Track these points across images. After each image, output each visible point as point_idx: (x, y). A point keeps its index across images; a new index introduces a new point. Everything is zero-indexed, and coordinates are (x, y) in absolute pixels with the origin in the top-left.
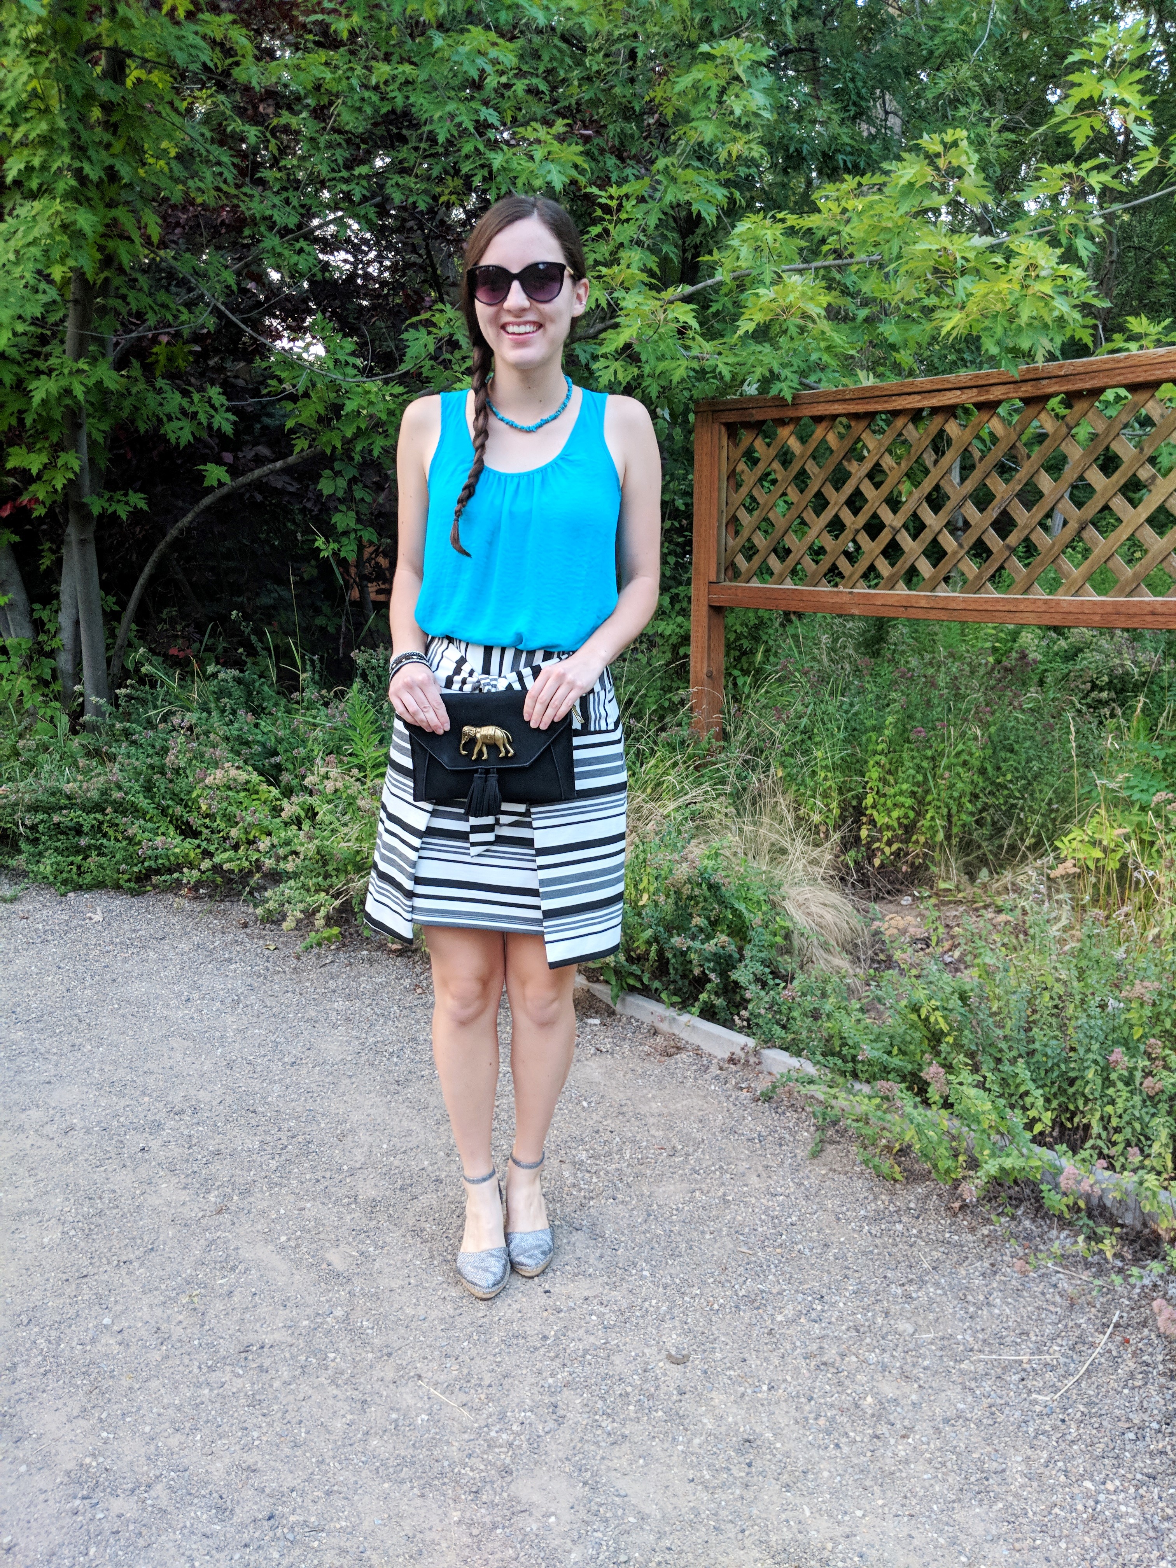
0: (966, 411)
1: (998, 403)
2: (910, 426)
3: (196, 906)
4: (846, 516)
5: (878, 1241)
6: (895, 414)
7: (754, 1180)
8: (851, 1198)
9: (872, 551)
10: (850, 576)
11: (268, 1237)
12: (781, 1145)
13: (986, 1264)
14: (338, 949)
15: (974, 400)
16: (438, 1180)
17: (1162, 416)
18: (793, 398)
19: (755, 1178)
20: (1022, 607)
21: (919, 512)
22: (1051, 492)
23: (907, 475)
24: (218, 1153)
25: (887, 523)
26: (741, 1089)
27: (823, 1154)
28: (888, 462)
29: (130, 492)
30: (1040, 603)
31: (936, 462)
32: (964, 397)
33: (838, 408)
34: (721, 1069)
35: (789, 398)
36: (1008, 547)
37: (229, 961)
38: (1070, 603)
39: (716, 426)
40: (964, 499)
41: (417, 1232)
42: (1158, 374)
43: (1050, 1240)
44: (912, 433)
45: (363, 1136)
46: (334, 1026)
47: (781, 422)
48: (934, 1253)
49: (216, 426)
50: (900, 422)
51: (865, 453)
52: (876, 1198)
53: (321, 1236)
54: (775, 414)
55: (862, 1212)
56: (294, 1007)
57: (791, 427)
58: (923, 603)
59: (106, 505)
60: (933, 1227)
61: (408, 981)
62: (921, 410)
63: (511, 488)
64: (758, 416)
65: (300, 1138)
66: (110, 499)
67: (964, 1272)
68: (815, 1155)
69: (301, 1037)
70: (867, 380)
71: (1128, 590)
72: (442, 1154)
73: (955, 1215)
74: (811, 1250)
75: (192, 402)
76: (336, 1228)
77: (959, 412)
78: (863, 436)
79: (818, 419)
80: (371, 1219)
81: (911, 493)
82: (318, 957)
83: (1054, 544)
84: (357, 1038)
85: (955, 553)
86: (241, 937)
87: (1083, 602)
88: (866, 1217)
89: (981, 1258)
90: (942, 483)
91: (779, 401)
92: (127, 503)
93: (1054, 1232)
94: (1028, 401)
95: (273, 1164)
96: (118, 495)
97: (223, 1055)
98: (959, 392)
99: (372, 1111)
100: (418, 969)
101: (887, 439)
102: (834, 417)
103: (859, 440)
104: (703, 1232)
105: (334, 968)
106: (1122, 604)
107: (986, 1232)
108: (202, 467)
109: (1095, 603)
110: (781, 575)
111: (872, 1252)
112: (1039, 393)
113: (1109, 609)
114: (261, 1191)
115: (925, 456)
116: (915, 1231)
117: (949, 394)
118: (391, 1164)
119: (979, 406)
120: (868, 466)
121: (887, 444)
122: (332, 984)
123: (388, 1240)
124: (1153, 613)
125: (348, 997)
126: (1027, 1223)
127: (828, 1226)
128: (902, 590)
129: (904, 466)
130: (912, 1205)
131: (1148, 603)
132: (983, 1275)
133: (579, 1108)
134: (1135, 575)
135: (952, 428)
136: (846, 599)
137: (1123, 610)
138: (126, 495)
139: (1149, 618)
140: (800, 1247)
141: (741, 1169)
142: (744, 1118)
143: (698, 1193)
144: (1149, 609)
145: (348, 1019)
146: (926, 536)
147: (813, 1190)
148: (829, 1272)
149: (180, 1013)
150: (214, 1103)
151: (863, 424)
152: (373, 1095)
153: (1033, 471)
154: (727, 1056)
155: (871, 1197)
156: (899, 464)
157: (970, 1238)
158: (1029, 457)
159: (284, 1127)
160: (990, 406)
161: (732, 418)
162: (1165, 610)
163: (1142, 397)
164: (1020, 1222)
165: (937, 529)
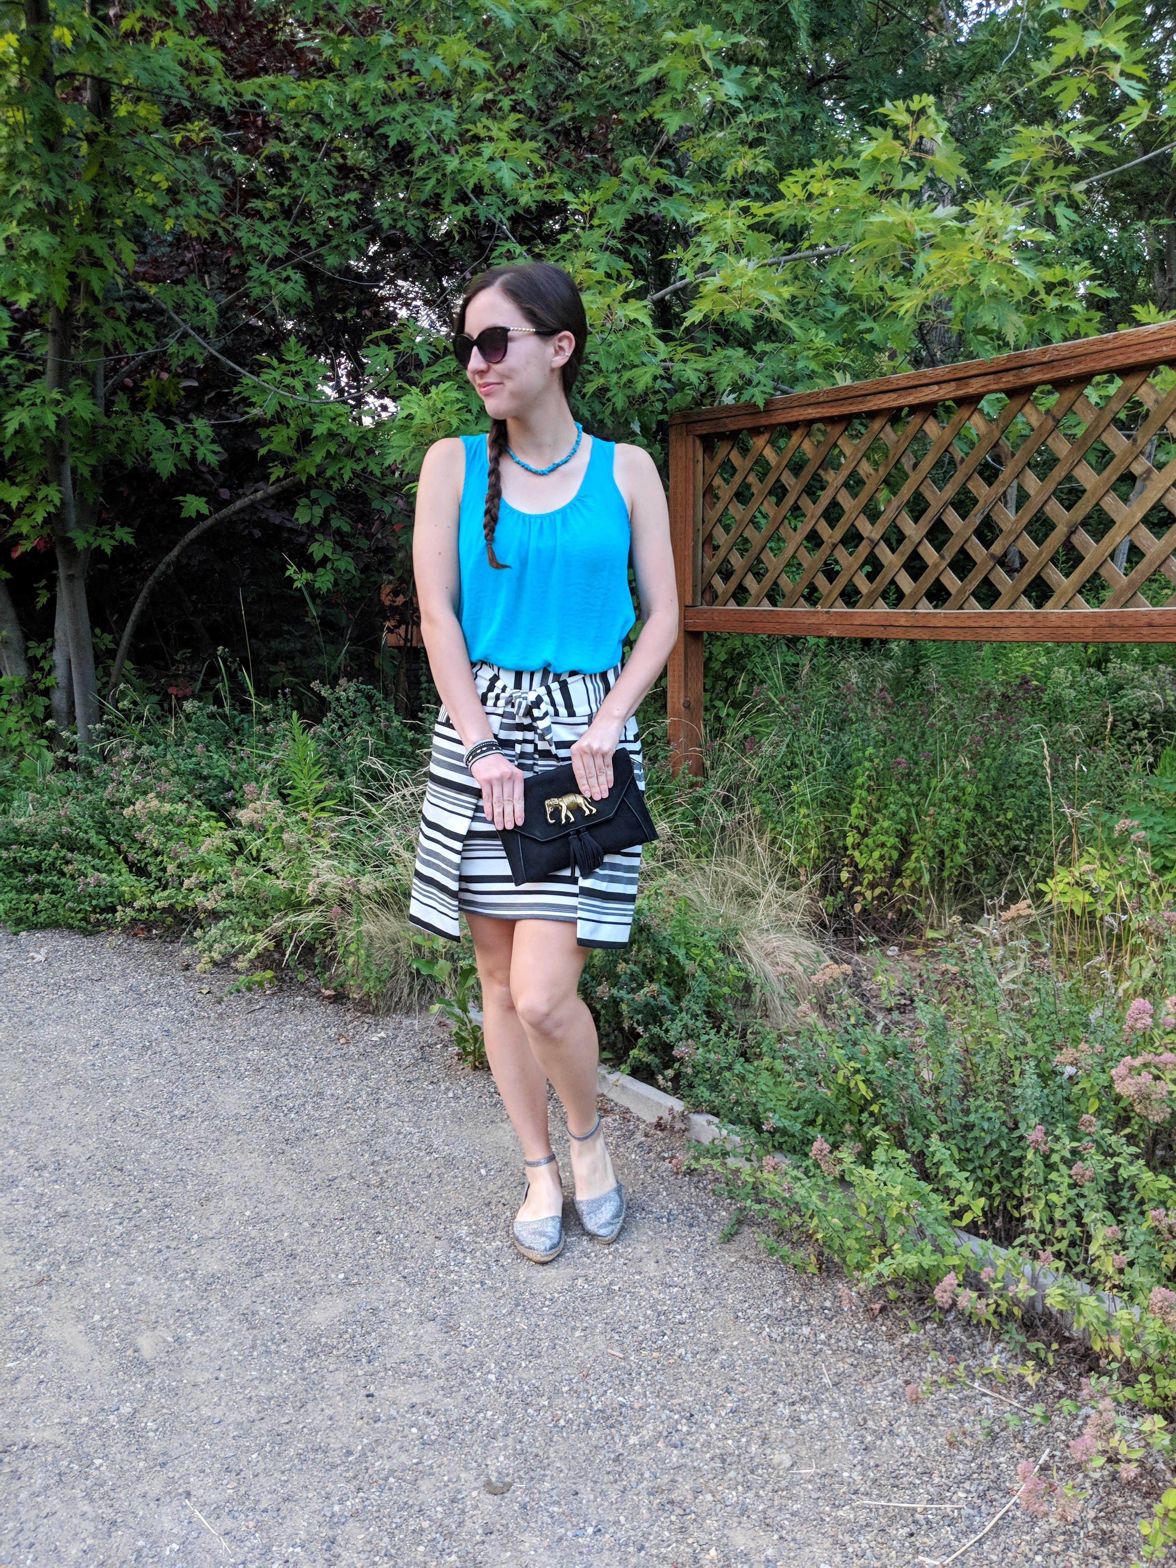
0: (948, 410)
1: (979, 397)
2: (888, 428)
3: (144, 947)
4: (824, 529)
5: (777, 1347)
6: (872, 415)
7: (650, 1268)
8: (757, 1292)
9: (851, 566)
10: (828, 595)
11: (81, 1316)
12: (691, 1226)
13: (899, 1382)
14: (273, 994)
15: (952, 395)
16: (293, 1256)
17: (1157, 402)
18: (766, 404)
19: (653, 1265)
20: (1007, 622)
21: (898, 522)
22: (1036, 495)
23: (886, 482)
24: (65, 1215)
25: (865, 534)
26: (664, 1159)
27: (737, 1238)
28: (865, 468)
29: (117, 526)
30: (1027, 617)
31: (915, 466)
32: (942, 392)
33: (812, 413)
34: (646, 1135)
35: (761, 404)
36: (992, 556)
37: (155, 1005)
38: (1059, 616)
39: (691, 437)
40: (945, 506)
41: (247, 1317)
42: (1151, 354)
43: (982, 1353)
44: (890, 435)
45: (229, 1202)
46: (241, 1077)
47: (756, 431)
48: (840, 1364)
49: (200, 458)
50: (877, 425)
51: (843, 460)
52: (786, 1294)
53: (141, 1317)
54: (747, 422)
55: (766, 1310)
56: (205, 1055)
57: (766, 436)
58: (902, 622)
59: (91, 539)
60: (846, 1332)
61: (335, 1030)
62: (900, 409)
63: (535, 528)
64: (732, 425)
65: (159, 1202)
66: (96, 534)
67: (870, 1390)
68: (729, 1238)
69: (201, 1089)
70: (844, 380)
71: (1123, 600)
72: (306, 1224)
73: (874, 1319)
74: (695, 1355)
75: (176, 435)
76: (160, 1307)
77: (940, 411)
78: (840, 442)
79: (793, 426)
80: (202, 1298)
81: (889, 501)
82: (250, 1002)
83: (1041, 553)
84: (261, 1091)
85: (936, 565)
86: (180, 980)
87: (1072, 616)
88: (768, 1317)
89: (895, 1374)
90: (922, 489)
91: (751, 409)
92: (112, 537)
93: (988, 1344)
94: (1011, 393)
95: (119, 1229)
96: (105, 530)
97: (111, 1106)
98: (936, 388)
99: (248, 1173)
100: (348, 1018)
101: (862, 444)
102: (810, 423)
103: (835, 445)
104: (574, 1329)
105: (260, 1016)
106: (1115, 615)
107: (907, 1341)
108: (181, 498)
109: (1086, 615)
110: (758, 596)
111: (766, 1361)
112: (1020, 383)
113: (1103, 622)
114: (95, 1261)
115: (903, 460)
116: (823, 1337)
117: (926, 390)
118: (248, 1234)
119: (961, 402)
120: (845, 473)
121: (864, 449)
122: (253, 1032)
123: (213, 1323)
124: (1150, 625)
125: (266, 1047)
126: (957, 1332)
127: (724, 1327)
128: (882, 608)
129: (882, 472)
130: (828, 1304)
131: (1144, 614)
132: (893, 1394)
133: (475, 1177)
134: (1131, 583)
135: (932, 428)
136: (823, 619)
137: (1116, 621)
138: (112, 529)
139: (1145, 631)
140: (682, 1351)
141: (639, 1253)
142: (658, 1193)
143: (580, 1281)
144: (1145, 620)
145: (258, 1070)
146: (906, 549)
147: (714, 1282)
148: (709, 1384)
149: (83, 1060)
150: (83, 1159)
151: (838, 429)
152: (255, 1154)
153: (1018, 470)
154: (654, 1120)
155: (781, 1292)
156: (877, 470)
157: (886, 1347)
158: (1013, 455)
159: (148, 1186)
160: (971, 401)
161: (704, 429)
162: (1163, 621)
163: (1133, 382)
164: (948, 1330)
165: (917, 540)
